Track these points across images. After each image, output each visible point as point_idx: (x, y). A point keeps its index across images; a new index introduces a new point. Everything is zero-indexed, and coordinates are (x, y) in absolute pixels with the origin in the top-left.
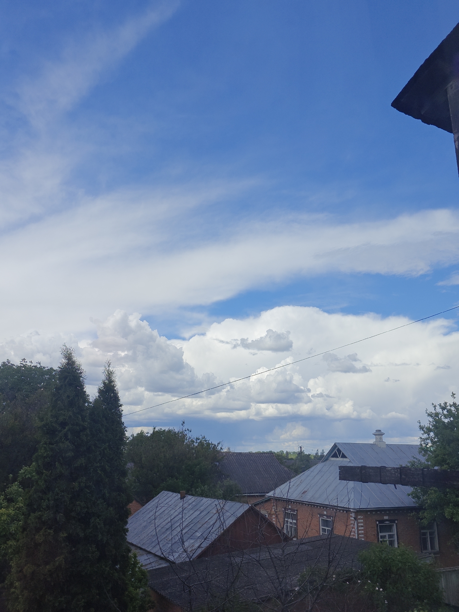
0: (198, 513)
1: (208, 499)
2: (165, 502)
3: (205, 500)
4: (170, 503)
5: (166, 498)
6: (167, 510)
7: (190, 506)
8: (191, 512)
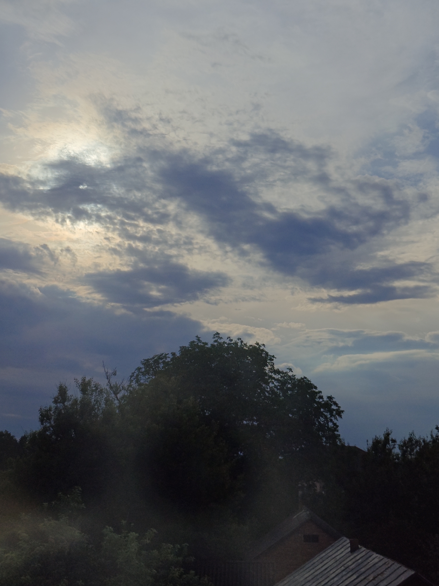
0: (355, 577)
1: (377, 555)
2: (333, 556)
3: (375, 555)
4: (338, 558)
5: (339, 548)
6: (330, 567)
7: (353, 565)
8: (349, 575)
